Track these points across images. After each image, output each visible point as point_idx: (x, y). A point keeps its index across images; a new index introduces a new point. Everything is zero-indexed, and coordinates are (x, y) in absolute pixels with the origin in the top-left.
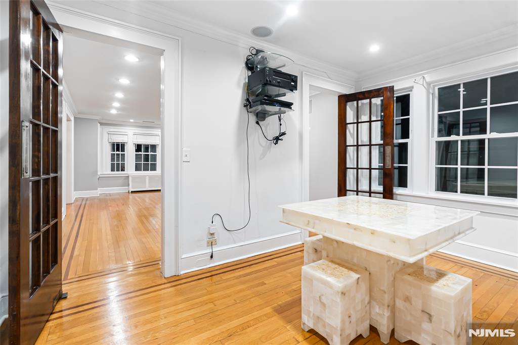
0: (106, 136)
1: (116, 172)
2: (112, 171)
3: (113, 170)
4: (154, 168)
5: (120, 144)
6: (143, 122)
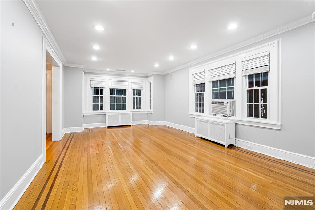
0: (89, 82)
1: (96, 111)
3: (94, 109)
4: (124, 107)
5: (99, 88)
6: (117, 70)
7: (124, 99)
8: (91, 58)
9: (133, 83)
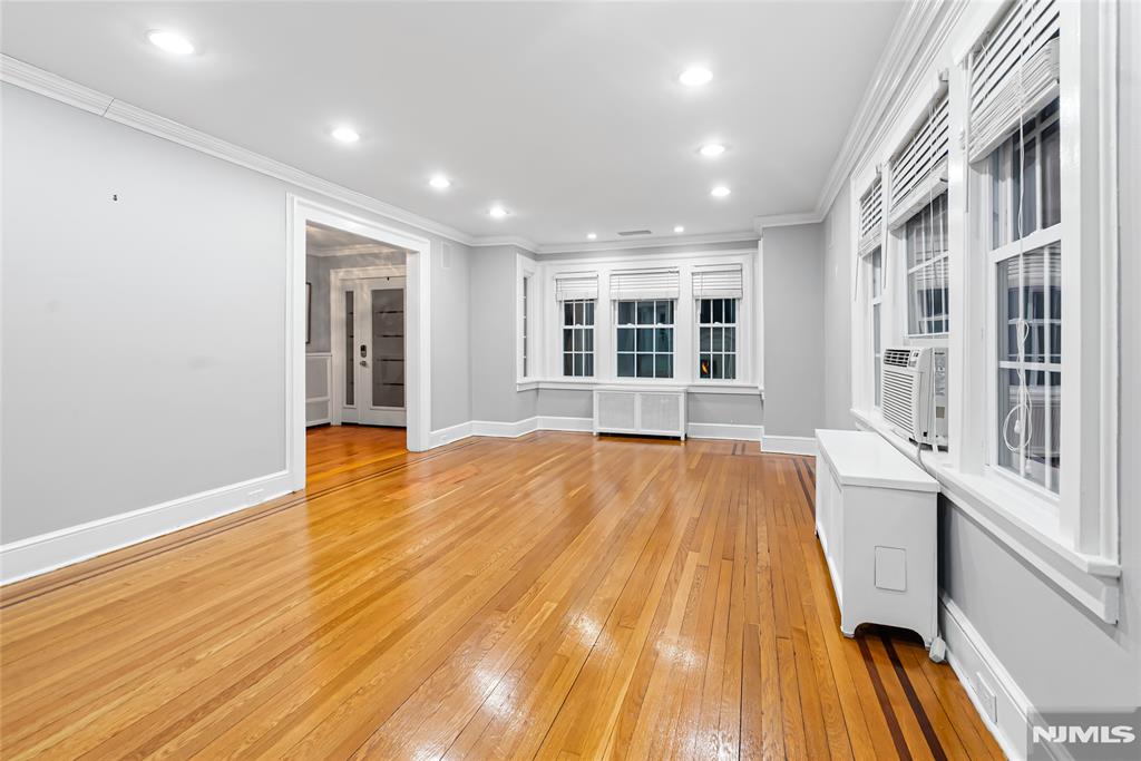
0: (551, 286)
1: (573, 379)
2: (566, 374)
3: (568, 372)
4: (665, 370)
5: (584, 303)
6: (621, 234)
7: (665, 339)
8: (488, 212)
9: (698, 273)
